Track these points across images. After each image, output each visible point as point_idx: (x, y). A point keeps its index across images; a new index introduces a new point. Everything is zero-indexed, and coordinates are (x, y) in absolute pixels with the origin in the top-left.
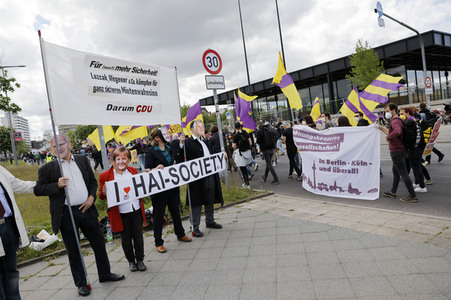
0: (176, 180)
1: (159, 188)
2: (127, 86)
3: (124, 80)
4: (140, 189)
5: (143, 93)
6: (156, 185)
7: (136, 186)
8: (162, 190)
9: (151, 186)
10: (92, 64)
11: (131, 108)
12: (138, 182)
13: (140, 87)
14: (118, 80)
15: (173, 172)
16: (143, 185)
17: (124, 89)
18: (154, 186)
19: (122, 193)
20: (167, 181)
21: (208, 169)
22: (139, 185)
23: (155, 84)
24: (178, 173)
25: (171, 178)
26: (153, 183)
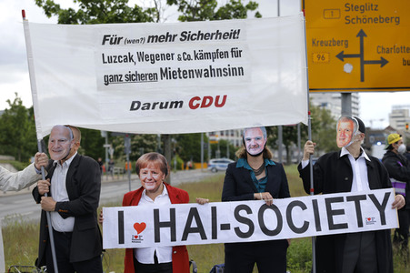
0: (245, 228)
1: (204, 237)
2: (173, 65)
3: (169, 57)
4: (165, 232)
5: (210, 73)
6: (200, 229)
7: (158, 225)
8: (209, 241)
9: (188, 230)
10: (105, 40)
11: (178, 104)
12: (165, 217)
13: (204, 64)
14: (153, 58)
15: (243, 213)
16: (172, 224)
17: (165, 73)
18: (194, 230)
19: (130, 231)
20: (226, 227)
21: (337, 220)
22: (165, 225)
23: (236, 53)
24: (254, 217)
25: (234, 223)
26: (194, 224)
